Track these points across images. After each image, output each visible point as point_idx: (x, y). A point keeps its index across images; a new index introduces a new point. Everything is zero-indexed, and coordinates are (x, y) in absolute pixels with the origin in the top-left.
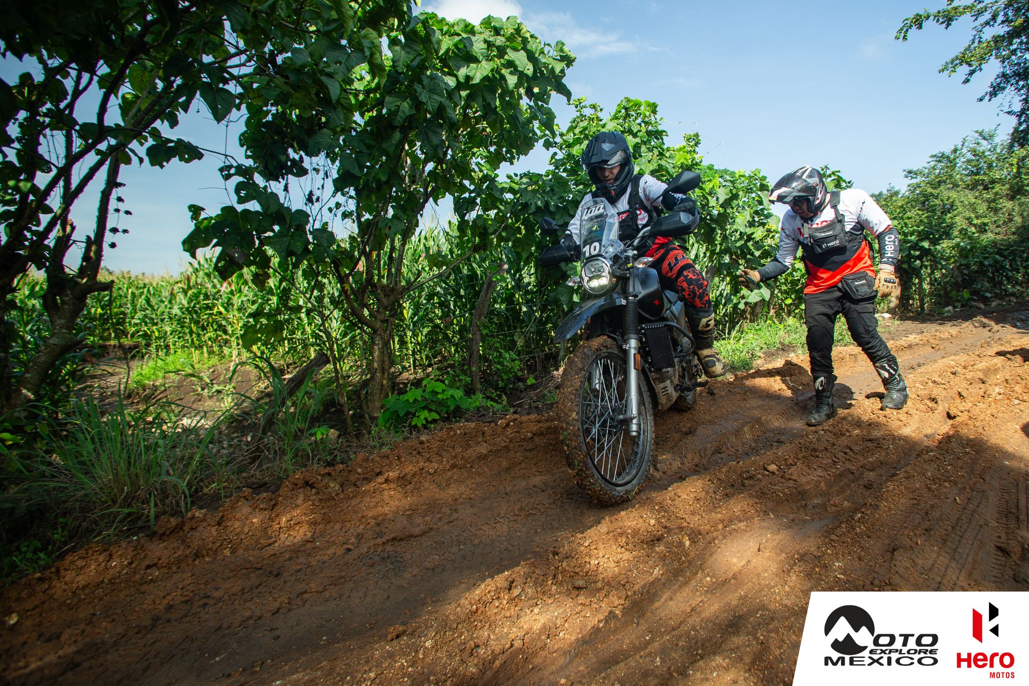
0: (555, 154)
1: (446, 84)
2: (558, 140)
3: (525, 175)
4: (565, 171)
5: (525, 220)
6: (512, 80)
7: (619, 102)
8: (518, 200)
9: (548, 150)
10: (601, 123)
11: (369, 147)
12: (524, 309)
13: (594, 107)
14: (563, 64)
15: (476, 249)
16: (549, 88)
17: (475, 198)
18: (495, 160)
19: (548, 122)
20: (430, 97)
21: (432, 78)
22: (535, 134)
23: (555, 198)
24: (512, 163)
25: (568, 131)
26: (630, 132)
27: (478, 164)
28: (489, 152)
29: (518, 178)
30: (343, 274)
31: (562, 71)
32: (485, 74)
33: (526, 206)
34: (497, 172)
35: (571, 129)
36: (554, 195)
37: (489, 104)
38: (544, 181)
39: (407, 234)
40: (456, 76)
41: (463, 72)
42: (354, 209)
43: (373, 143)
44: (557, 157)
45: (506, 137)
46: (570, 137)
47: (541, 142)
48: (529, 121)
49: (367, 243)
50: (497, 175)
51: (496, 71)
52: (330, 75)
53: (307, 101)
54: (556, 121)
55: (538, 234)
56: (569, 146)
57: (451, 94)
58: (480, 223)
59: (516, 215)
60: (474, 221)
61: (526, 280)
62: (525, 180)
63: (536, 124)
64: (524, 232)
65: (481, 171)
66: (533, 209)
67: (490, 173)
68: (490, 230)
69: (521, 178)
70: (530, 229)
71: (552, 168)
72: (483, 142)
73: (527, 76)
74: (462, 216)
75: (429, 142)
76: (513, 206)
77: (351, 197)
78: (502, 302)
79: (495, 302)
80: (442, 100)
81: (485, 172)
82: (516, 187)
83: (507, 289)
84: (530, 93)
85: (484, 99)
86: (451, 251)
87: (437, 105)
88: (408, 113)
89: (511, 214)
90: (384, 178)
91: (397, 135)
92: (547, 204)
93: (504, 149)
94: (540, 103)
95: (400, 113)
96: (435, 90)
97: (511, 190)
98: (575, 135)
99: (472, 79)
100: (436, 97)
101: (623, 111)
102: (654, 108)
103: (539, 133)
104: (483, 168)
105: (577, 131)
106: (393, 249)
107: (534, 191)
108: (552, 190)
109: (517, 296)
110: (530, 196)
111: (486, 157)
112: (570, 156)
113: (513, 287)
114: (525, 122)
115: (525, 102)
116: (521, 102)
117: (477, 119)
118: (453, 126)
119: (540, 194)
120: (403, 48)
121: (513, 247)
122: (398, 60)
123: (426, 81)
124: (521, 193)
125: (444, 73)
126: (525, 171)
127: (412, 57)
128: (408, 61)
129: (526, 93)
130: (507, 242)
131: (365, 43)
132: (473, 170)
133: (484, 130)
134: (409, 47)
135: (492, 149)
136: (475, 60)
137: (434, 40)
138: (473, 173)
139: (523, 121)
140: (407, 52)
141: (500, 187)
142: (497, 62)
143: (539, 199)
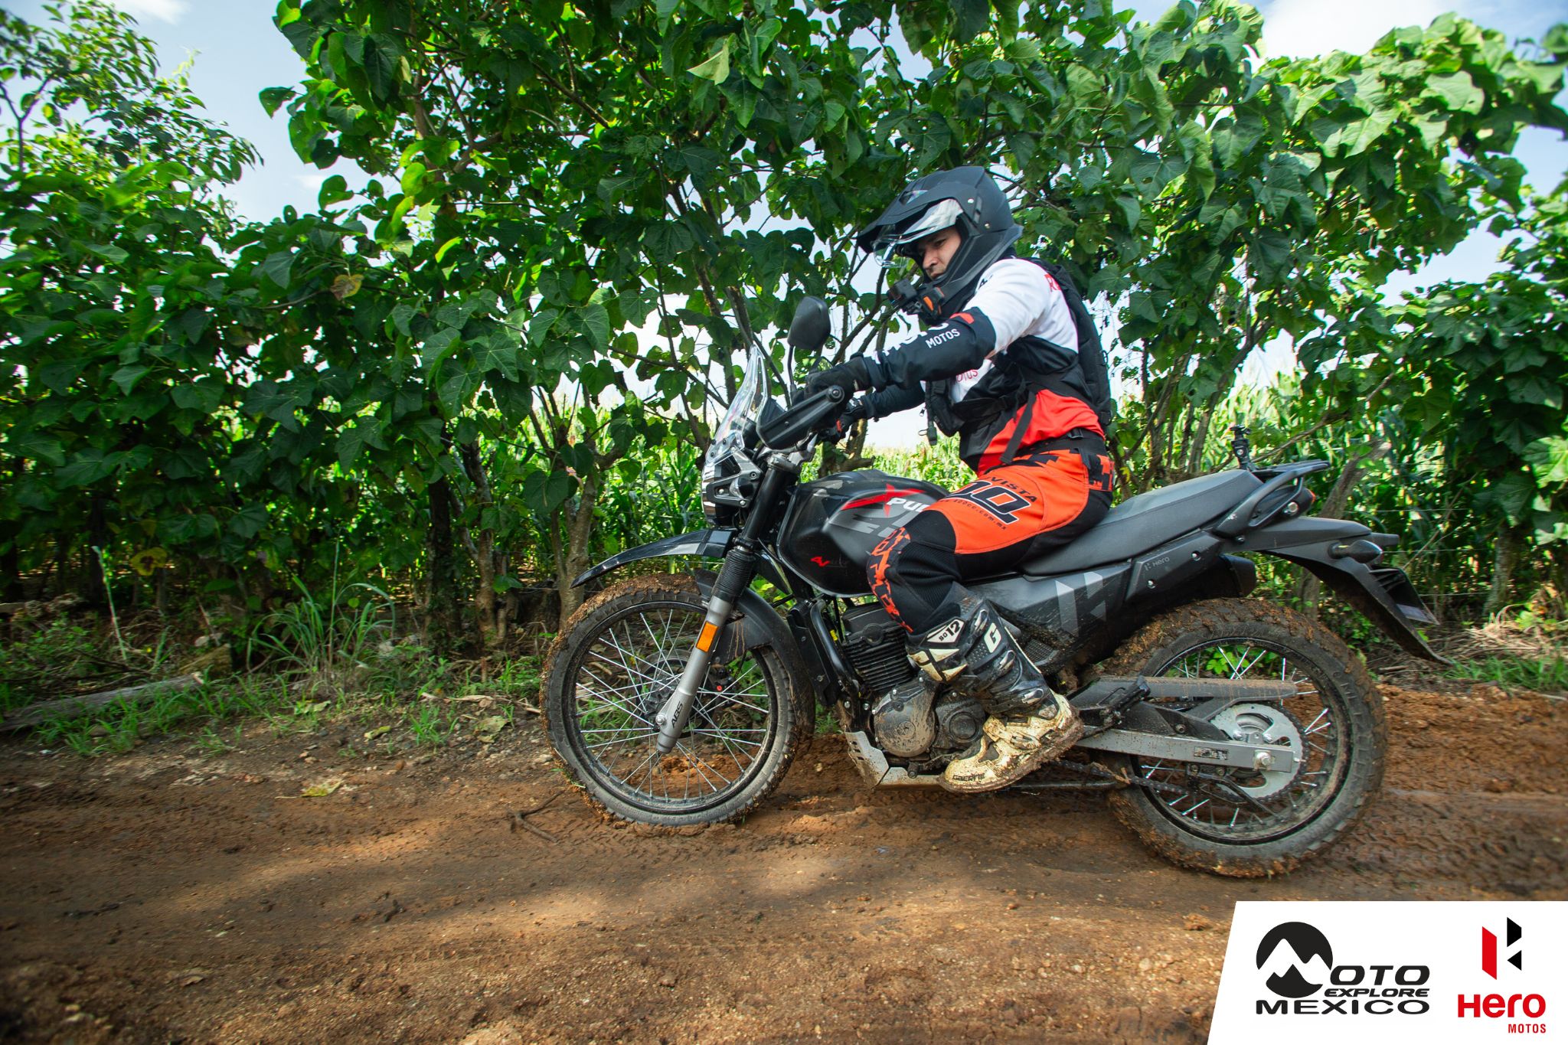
0: (1518, 241)
1: (1302, 167)
2: (1527, 214)
3: (1441, 289)
4: (1536, 269)
5: (1434, 365)
6: (1431, 131)
8: (1420, 335)
9: (1500, 236)
11: (1171, 280)
12: (1415, 516)
14: (1560, 71)
15: (1332, 417)
16: (1517, 124)
17: (1336, 338)
18: (1377, 271)
19: (1507, 188)
20: (1273, 195)
21: (1279, 163)
22: (1471, 212)
23: (1508, 323)
24: (1413, 271)
25: (1556, 193)
27: (1345, 282)
28: (1367, 258)
29: (1423, 296)
30: (1122, 454)
31: (1556, 84)
32: (1376, 134)
33: (1438, 344)
34: (1380, 289)
36: (1507, 319)
37: (1381, 183)
38: (1484, 296)
39: (1212, 401)
40: (1320, 150)
41: (1330, 145)
42: (1139, 364)
43: (1176, 274)
44: (1522, 247)
45: (1405, 229)
46: (1557, 206)
47: (1485, 224)
48: (1461, 191)
49: (1156, 415)
50: (1381, 296)
51: (1402, 122)
52: (1127, 194)
54: (1525, 180)
55: (1458, 389)
56: (1555, 221)
57: (1307, 181)
58: (1342, 377)
59: (1415, 359)
60: (1332, 374)
61: (1422, 468)
62: (1440, 298)
63: (1475, 193)
64: (1428, 387)
65: (1350, 292)
66: (1454, 347)
67: (1367, 294)
68: (1362, 389)
69: (1432, 295)
70: (1442, 379)
71: (1506, 267)
72: (1359, 244)
73: (1468, 114)
74: (1311, 368)
75: (1267, 261)
76: (1411, 346)
77: (1136, 349)
78: (1371, 503)
79: (1357, 499)
80: (1294, 194)
81: (1358, 294)
82: (1421, 312)
83: (1383, 482)
84: (1469, 143)
85: (1371, 176)
86: (1282, 422)
87: (1284, 205)
88: (1235, 224)
89: (1406, 358)
90: (1191, 322)
91: (1216, 258)
92: (1487, 337)
93: (1399, 249)
94: (1489, 155)
95: (1223, 227)
96: (1283, 181)
97: (1410, 318)
99: (1351, 148)
100: (1284, 192)
103: (1480, 209)
104: (1355, 288)
106: (1191, 419)
107: (1459, 316)
108: (1502, 310)
109: (1401, 493)
110: (1449, 325)
111: (1362, 268)
113: (1394, 479)
114: (1452, 194)
115: (1454, 161)
116: (1445, 161)
117: (1352, 208)
118: (1309, 230)
119: (1474, 319)
120: (1234, 130)
121: (1402, 413)
122: (1226, 151)
123: (1267, 170)
124: (1431, 321)
125: (1299, 150)
126: (1441, 280)
127: (1247, 140)
128: (1242, 148)
129: (1461, 145)
130: (1392, 406)
131: (1186, 143)
132: (1333, 292)
133: (1361, 224)
134: (1245, 126)
135: (1373, 253)
136: (1359, 114)
137: (1286, 104)
138: (1333, 298)
139: (1447, 195)
140: (1242, 135)
141: (1386, 314)
142: (1404, 106)
143: (1470, 329)
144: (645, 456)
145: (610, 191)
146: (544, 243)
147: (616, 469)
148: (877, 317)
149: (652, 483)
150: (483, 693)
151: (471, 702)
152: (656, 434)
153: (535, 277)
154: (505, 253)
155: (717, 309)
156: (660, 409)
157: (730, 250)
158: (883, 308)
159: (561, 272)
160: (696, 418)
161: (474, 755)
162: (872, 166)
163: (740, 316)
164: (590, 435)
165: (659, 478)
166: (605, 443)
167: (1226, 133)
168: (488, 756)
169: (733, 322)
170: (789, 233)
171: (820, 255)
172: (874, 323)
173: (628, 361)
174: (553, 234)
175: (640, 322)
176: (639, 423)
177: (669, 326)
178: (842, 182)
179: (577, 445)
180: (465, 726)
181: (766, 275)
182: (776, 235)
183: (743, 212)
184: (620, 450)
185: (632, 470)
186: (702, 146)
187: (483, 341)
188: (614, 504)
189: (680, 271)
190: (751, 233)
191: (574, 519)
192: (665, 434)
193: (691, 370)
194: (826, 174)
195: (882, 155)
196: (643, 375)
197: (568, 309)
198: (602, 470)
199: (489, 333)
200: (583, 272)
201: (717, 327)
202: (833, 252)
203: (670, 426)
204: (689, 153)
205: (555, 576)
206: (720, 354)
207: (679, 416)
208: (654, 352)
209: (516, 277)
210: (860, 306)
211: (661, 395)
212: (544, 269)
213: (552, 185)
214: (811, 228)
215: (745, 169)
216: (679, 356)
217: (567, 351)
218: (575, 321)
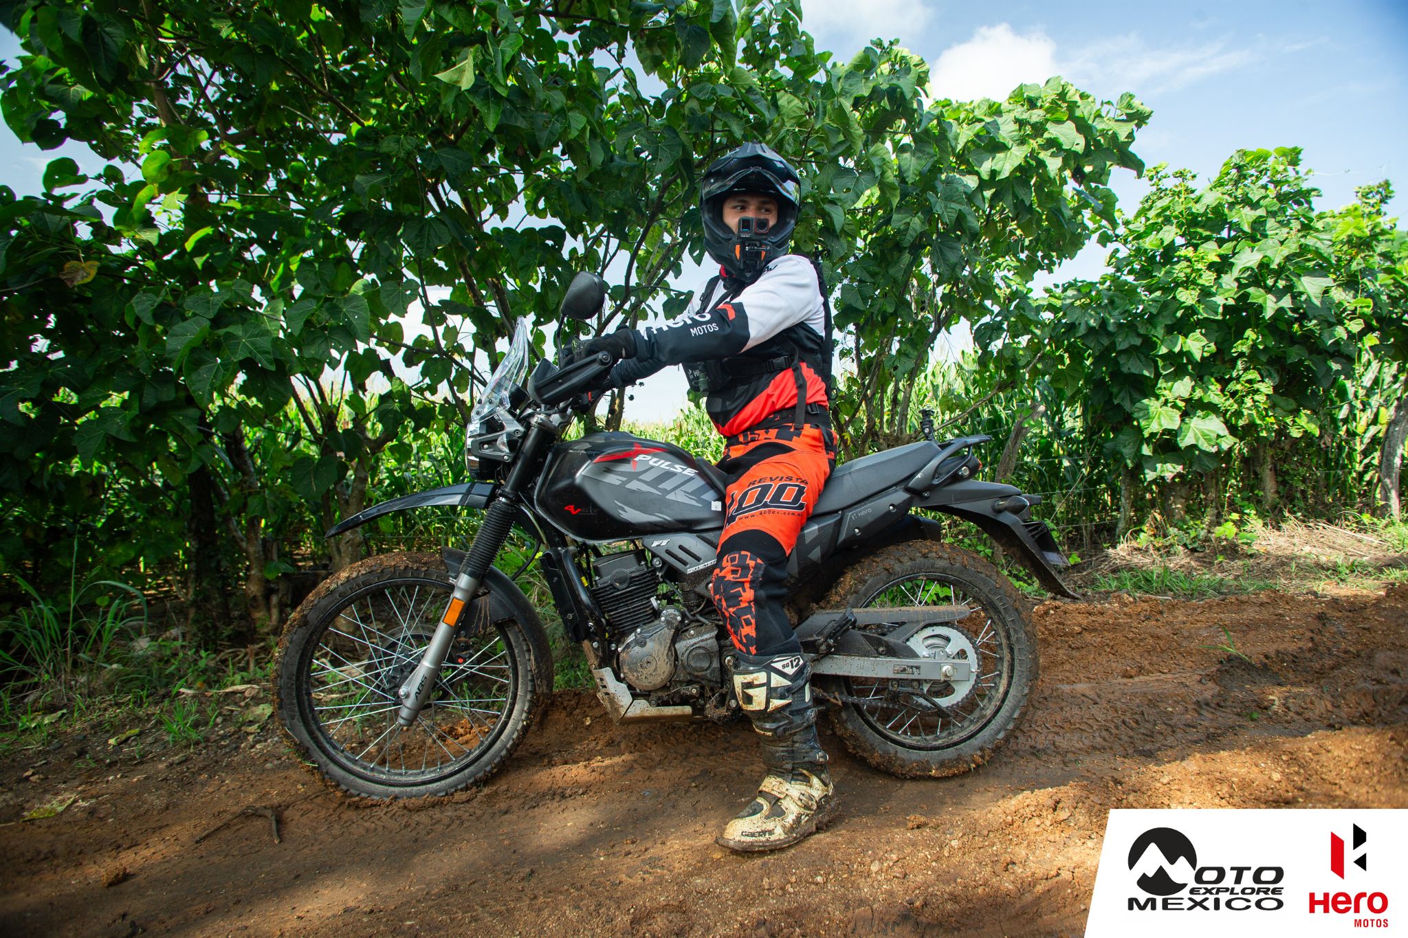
0: (1117, 251)
1: (965, 186)
2: (1121, 230)
3: (1071, 285)
4: (1130, 272)
5: (1070, 344)
6: (1053, 164)
7: (1226, 160)
8: (1059, 321)
9: (1104, 246)
10: (1192, 196)
11: (873, 275)
12: (1066, 463)
13: (1181, 175)
14: (1132, 125)
15: (1002, 387)
16: (1108, 163)
17: (1001, 323)
18: (1027, 270)
19: (1106, 211)
20: (946, 207)
21: (949, 182)
22: (1085, 228)
23: (1116, 313)
24: (1051, 271)
25: (1138, 216)
26: (1247, 201)
27: (1004, 278)
28: (1019, 260)
29: (1058, 291)
30: (843, 422)
31: (1131, 136)
32: (1016, 164)
33: (1072, 327)
34: (1028, 285)
35: (1143, 212)
36: (1115, 309)
37: (1023, 201)
38: (1099, 292)
39: (913, 375)
40: (977, 174)
41: (985, 169)
42: (853, 345)
43: (877, 269)
44: (1120, 255)
45: (1042, 238)
46: (1140, 225)
47: (1095, 237)
48: (1077, 211)
49: (868, 387)
50: (1030, 290)
51: (1033, 155)
52: (833, 202)
53: (809, 234)
54: (1118, 205)
55: (1088, 363)
56: (1139, 237)
57: (970, 197)
58: (1007, 354)
59: (1056, 340)
60: (1000, 352)
61: (1068, 425)
62: (1070, 293)
63: (1087, 214)
64: (1067, 361)
65: (1009, 286)
66: (1082, 330)
67: (1020, 288)
68: (1022, 363)
69: (1065, 290)
70: (1077, 356)
71: (1111, 270)
72: (1012, 249)
73: (1076, 153)
74: (984, 347)
75: (945, 260)
76: (1053, 329)
77: (850, 333)
78: (1035, 454)
79: (1025, 452)
80: (962, 208)
81: (1014, 288)
82: (1058, 303)
83: (1042, 437)
84: (1079, 175)
85: (1015, 196)
86: (967, 391)
87: (955, 216)
88: (919, 229)
89: (1051, 338)
90: (890, 310)
91: (907, 257)
92: (1103, 323)
93: (1040, 254)
94: (1093, 185)
95: (910, 232)
96: (952, 197)
97: (1051, 308)
98: (1147, 219)
99: (999, 173)
100: (953, 205)
101: (1234, 171)
102: (1293, 157)
103: (1091, 225)
104: (1012, 283)
105: (1151, 214)
106: (897, 390)
107: (1083, 306)
108: (1112, 302)
109: (1055, 446)
110: (1078, 313)
111: (1015, 268)
112: (1139, 252)
113: (1050, 435)
114: (1071, 213)
115: (1070, 188)
116: (1065, 187)
117: (1005, 222)
118: (975, 236)
119: (1093, 309)
120: (913, 154)
121: (1051, 382)
122: (908, 170)
123: (940, 187)
124: (1066, 309)
125: (962, 173)
126: (1071, 279)
127: (923, 162)
128: (919, 168)
129: (1074, 176)
130: (1044, 376)
131: (875, 161)
132: (997, 286)
133: (1012, 233)
134: (921, 151)
135: (1023, 256)
136: (1003, 148)
137: (950, 136)
138: (997, 291)
139: (1068, 213)
140: (919, 158)
141: (1034, 305)
142: (1033, 144)
143: (1091, 316)
144: (415, 439)
145: (367, 187)
146: (303, 235)
147: (387, 452)
148: (627, 306)
149: (426, 464)
150: (249, 682)
151: (234, 693)
152: (424, 417)
153: (294, 267)
154: (261, 243)
155: (479, 300)
156: (427, 394)
157: (489, 245)
158: (633, 299)
159: (320, 264)
160: (463, 402)
161: (237, 748)
162: (615, 172)
163: (502, 305)
164: (360, 419)
165: (431, 458)
166: (374, 428)
167: (907, 155)
168: (253, 747)
169: (495, 312)
170: (542, 230)
171: (574, 251)
172: (625, 312)
173: (394, 349)
174: (311, 227)
175: (402, 312)
176: (406, 407)
177: (433, 316)
178: (588, 184)
179: (346, 431)
180: (228, 718)
181: (521, 269)
182: (530, 231)
183: (501, 210)
184: (389, 434)
185: (403, 452)
186: (458, 148)
187: (236, 330)
188: (389, 485)
189: (441, 264)
190: (507, 230)
191: (347, 502)
192: (433, 417)
193: (456, 357)
194: (574, 178)
195: (624, 162)
196: (409, 361)
197: (327, 300)
198: (373, 453)
199: (244, 321)
200: (344, 264)
201: (480, 316)
202: (586, 248)
203: (437, 410)
204: (445, 155)
205: (330, 559)
206: (484, 341)
207: (446, 399)
208: (420, 340)
209: (275, 267)
210: (612, 298)
211: (427, 381)
212: (303, 260)
213: (310, 179)
214: (564, 227)
215: (503, 171)
216: (443, 343)
217: (327, 340)
218: (334, 310)
